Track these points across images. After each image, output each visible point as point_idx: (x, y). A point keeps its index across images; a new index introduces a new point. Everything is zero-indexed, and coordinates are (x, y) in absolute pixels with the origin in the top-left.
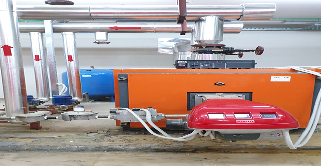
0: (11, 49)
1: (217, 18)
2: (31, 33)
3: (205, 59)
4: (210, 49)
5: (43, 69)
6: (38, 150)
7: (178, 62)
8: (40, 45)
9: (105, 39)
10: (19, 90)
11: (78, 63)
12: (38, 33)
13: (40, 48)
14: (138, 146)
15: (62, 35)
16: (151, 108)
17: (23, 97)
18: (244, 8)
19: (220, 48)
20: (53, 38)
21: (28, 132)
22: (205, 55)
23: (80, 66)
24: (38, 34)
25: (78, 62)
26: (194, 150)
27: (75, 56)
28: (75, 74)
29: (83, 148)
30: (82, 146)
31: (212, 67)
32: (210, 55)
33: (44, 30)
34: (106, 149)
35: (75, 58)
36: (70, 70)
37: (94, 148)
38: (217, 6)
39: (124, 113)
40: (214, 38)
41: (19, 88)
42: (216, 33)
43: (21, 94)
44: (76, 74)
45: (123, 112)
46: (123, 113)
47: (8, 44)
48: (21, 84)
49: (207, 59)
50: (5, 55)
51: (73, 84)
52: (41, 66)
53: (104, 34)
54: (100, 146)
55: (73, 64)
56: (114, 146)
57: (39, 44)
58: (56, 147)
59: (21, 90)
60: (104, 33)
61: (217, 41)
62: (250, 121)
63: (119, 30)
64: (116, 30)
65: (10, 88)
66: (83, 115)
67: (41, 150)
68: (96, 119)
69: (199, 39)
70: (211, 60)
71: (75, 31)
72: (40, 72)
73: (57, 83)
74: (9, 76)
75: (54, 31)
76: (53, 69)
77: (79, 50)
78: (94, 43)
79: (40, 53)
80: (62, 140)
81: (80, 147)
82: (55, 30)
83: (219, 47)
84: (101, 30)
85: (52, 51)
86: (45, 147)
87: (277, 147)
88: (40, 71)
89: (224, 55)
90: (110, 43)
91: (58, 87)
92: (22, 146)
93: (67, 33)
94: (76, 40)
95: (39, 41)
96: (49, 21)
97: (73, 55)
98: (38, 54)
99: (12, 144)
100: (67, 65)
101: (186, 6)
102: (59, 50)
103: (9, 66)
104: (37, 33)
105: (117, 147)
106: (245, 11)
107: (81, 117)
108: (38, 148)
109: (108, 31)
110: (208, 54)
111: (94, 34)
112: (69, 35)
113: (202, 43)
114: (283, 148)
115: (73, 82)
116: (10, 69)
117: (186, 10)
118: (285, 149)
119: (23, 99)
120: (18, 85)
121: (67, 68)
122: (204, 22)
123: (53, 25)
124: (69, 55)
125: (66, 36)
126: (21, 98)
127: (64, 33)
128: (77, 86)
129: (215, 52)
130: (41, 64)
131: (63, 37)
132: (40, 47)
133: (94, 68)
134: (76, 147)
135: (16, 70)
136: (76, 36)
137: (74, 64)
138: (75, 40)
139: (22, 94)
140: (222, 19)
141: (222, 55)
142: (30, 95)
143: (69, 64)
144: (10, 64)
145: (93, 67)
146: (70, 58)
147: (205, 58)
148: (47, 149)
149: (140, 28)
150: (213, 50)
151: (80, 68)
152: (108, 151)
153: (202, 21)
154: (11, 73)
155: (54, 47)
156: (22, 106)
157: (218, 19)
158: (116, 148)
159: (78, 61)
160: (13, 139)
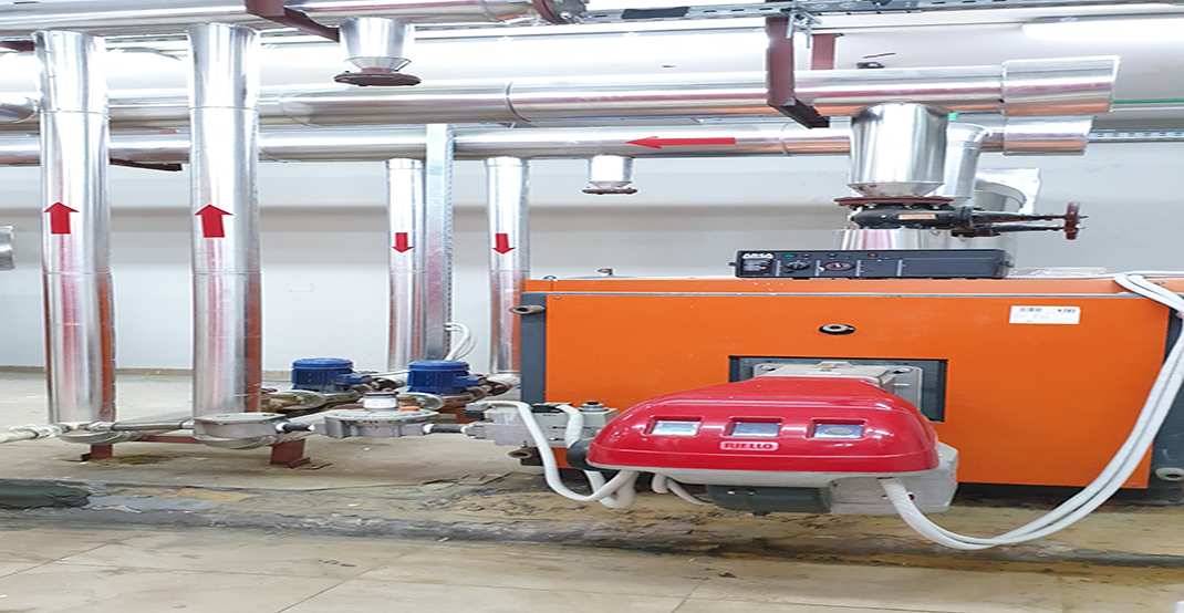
0: (224, 217)
1: (921, 109)
2: (391, 161)
3: (876, 246)
4: (892, 212)
5: (417, 277)
6: (248, 526)
7: (745, 257)
8: (417, 200)
9: (620, 178)
10: (238, 341)
11: (528, 257)
12: (413, 163)
13: (414, 212)
14: (547, 528)
15: (487, 166)
16: (596, 403)
17: (246, 362)
18: (1004, 74)
19: (931, 209)
20: (451, 177)
21: (257, 473)
22: (875, 234)
23: (532, 269)
24: (410, 166)
25: (525, 255)
26: (716, 546)
27: (521, 234)
28: (511, 295)
29: (378, 527)
30: (377, 521)
31: (855, 273)
32: (893, 232)
33: (425, 151)
34: (446, 531)
35: (521, 241)
36: (499, 282)
37: (411, 528)
38: (919, 71)
39: (505, 417)
40: (910, 172)
41: (238, 333)
42: (918, 157)
43: (242, 353)
44: (515, 293)
45: (503, 414)
46: (503, 419)
47: (218, 201)
48: (246, 323)
49: (882, 245)
50: (206, 236)
51: (502, 327)
52: (410, 267)
53: (617, 162)
54: (430, 522)
55: (509, 261)
56: (471, 524)
57: (410, 198)
58: (301, 520)
59: (246, 340)
60: (619, 161)
61: (921, 187)
62: (765, 446)
63: (664, 148)
64: (654, 148)
65: (212, 334)
66: (383, 422)
67: (257, 526)
68: (425, 433)
69: (860, 179)
70: (894, 248)
71: (526, 154)
72: (405, 289)
73: (448, 324)
74: (214, 296)
75: (457, 154)
76: (439, 279)
77: (533, 215)
78: (584, 191)
79: (414, 227)
80: (331, 498)
81: (370, 522)
82: (460, 152)
83: (927, 205)
84: (608, 150)
85: (442, 218)
86: (268, 518)
87: (1005, 549)
88: (407, 285)
89: (943, 231)
90: (635, 191)
91: (449, 335)
92: (207, 511)
93: (500, 160)
94: (528, 182)
95: (413, 188)
96: (443, 127)
97: (514, 231)
98: (408, 230)
99: (181, 504)
100: (490, 264)
101: (792, 75)
102: (469, 216)
103: (217, 270)
104: (410, 161)
105: (480, 527)
106: (1008, 84)
107: (377, 427)
108: (248, 520)
109: (630, 152)
110: (884, 231)
111: (586, 161)
112: (508, 167)
113: (868, 192)
114: (1025, 553)
115: (502, 321)
116: (217, 279)
117: (793, 88)
118: (1033, 558)
119: (246, 370)
120: (238, 324)
121: (491, 275)
122: (877, 124)
123: (455, 136)
124: (500, 232)
125: (497, 171)
126: (242, 366)
127: (491, 161)
128: (513, 335)
129: (910, 224)
130: (414, 261)
131: (488, 172)
132: (414, 206)
133: (614, 273)
134: (358, 521)
135: (237, 282)
136: (531, 170)
137: (514, 261)
138: (524, 184)
139: (246, 355)
140: (938, 112)
141: (935, 231)
142: (341, 360)
143: (498, 261)
144: (221, 264)
145: (610, 272)
146: (502, 244)
147: (876, 240)
148: (274, 524)
149: (732, 141)
150: (901, 218)
151: (533, 277)
152: (450, 540)
153: (871, 121)
154: (221, 289)
155: (450, 207)
156: (243, 390)
157: (925, 111)
158: (475, 531)
159: (528, 252)
160: (194, 490)
